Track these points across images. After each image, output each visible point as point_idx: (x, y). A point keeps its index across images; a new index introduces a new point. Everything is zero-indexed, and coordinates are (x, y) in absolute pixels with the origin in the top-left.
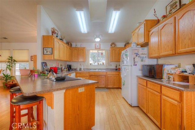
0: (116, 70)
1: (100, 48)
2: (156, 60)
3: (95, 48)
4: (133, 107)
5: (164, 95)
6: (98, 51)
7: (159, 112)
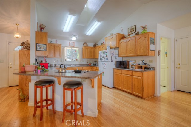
0: (88, 65)
1: (74, 46)
2: (122, 58)
3: (70, 46)
4: (111, 88)
5: (134, 76)
6: (72, 49)
7: (131, 85)
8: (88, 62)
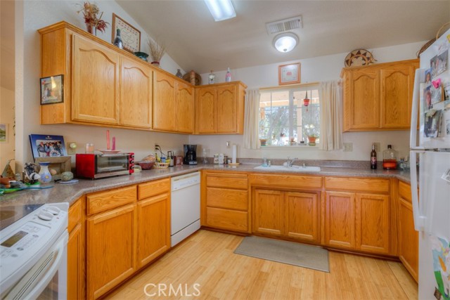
0: (374, 167)
8: (374, 153)
